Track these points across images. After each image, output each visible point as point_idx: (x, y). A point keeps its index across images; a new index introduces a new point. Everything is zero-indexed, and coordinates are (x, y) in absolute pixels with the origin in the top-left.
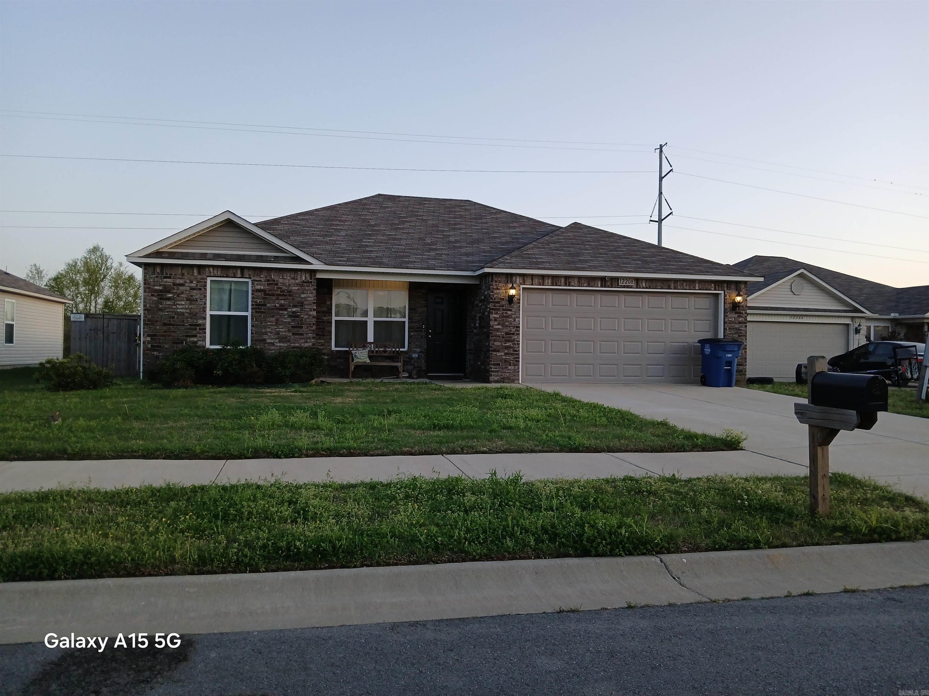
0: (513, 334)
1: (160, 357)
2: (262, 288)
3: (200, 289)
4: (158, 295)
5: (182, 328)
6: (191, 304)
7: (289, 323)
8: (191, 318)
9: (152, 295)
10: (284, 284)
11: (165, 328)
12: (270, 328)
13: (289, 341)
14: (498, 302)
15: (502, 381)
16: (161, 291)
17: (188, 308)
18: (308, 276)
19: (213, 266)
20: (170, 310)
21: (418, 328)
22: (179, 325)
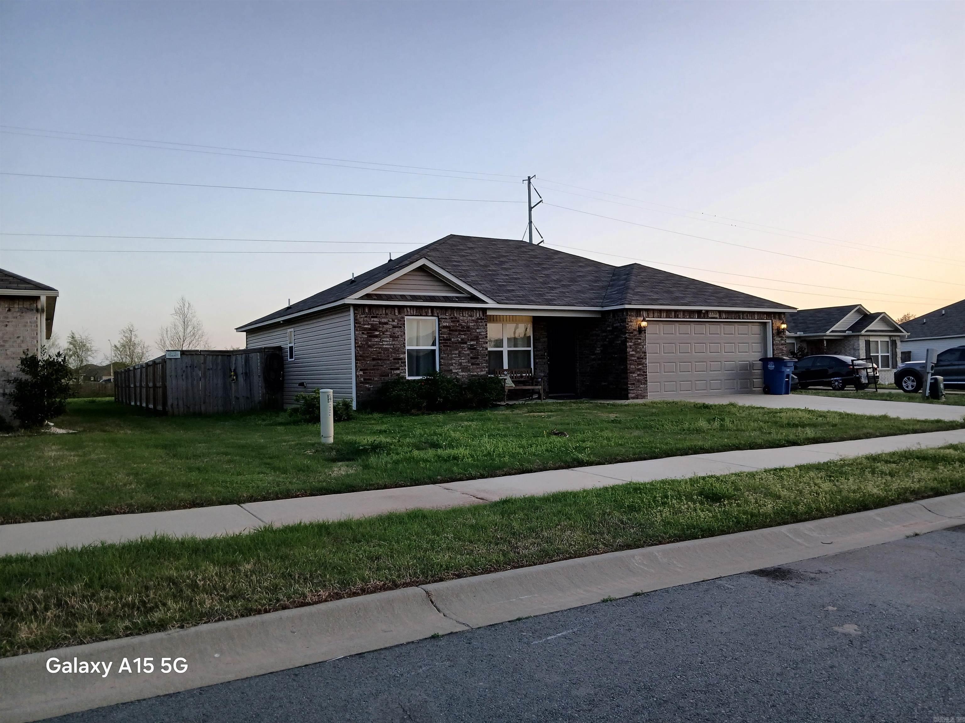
0: (642, 358)
1: (371, 389)
2: (448, 325)
3: (401, 327)
4: (368, 333)
5: (388, 362)
6: (393, 340)
7: (468, 355)
8: (395, 353)
9: (363, 333)
10: (464, 322)
11: (374, 363)
12: (455, 359)
13: (469, 371)
14: (632, 333)
15: (637, 397)
16: (370, 329)
17: (392, 344)
18: (481, 313)
19: (411, 307)
20: (377, 346)
21: (541, 355)
22: (385, 360)
